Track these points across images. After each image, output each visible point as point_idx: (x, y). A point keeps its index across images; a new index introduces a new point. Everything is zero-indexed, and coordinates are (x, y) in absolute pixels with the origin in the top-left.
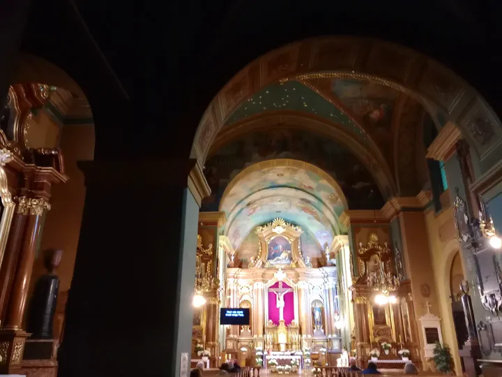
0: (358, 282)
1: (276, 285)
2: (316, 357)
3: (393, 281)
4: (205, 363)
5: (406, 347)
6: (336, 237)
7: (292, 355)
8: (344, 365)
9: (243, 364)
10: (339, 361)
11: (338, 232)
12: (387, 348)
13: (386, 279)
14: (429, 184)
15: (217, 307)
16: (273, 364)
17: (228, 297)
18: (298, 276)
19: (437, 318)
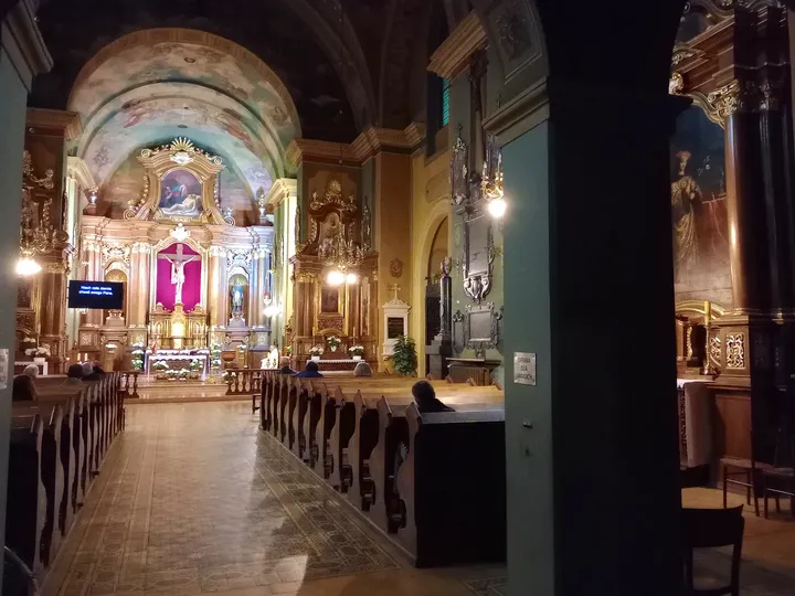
0: (304, 251)
1: (172, 249)
2: (231, 356)
3: (354, 252)
4: (41, 367)
5: (360, 341)
6: (278, 180)
7: (192, 353)
8: (271, 367)
9: (109, 368)
10: (264, 362)
11: (281, 172)
12: (334, 343)
13: (345, 249)
14: (423, 114)
15: (63, 278)
16: (163, 367)
17: (85, 263)
18: (210, 237)
19: (405, 305)
